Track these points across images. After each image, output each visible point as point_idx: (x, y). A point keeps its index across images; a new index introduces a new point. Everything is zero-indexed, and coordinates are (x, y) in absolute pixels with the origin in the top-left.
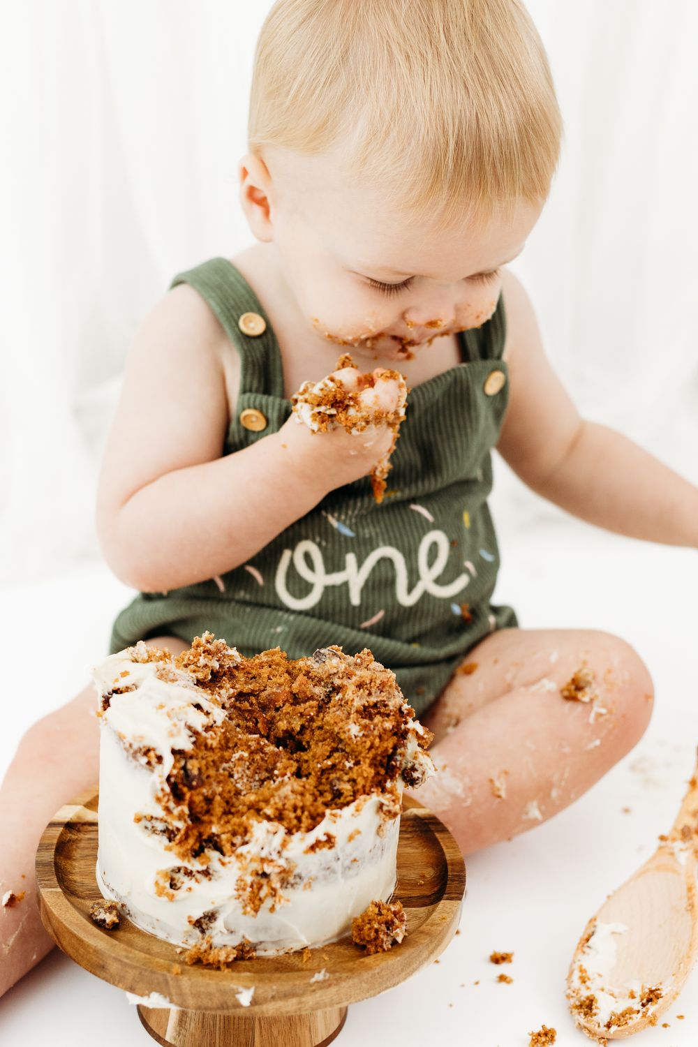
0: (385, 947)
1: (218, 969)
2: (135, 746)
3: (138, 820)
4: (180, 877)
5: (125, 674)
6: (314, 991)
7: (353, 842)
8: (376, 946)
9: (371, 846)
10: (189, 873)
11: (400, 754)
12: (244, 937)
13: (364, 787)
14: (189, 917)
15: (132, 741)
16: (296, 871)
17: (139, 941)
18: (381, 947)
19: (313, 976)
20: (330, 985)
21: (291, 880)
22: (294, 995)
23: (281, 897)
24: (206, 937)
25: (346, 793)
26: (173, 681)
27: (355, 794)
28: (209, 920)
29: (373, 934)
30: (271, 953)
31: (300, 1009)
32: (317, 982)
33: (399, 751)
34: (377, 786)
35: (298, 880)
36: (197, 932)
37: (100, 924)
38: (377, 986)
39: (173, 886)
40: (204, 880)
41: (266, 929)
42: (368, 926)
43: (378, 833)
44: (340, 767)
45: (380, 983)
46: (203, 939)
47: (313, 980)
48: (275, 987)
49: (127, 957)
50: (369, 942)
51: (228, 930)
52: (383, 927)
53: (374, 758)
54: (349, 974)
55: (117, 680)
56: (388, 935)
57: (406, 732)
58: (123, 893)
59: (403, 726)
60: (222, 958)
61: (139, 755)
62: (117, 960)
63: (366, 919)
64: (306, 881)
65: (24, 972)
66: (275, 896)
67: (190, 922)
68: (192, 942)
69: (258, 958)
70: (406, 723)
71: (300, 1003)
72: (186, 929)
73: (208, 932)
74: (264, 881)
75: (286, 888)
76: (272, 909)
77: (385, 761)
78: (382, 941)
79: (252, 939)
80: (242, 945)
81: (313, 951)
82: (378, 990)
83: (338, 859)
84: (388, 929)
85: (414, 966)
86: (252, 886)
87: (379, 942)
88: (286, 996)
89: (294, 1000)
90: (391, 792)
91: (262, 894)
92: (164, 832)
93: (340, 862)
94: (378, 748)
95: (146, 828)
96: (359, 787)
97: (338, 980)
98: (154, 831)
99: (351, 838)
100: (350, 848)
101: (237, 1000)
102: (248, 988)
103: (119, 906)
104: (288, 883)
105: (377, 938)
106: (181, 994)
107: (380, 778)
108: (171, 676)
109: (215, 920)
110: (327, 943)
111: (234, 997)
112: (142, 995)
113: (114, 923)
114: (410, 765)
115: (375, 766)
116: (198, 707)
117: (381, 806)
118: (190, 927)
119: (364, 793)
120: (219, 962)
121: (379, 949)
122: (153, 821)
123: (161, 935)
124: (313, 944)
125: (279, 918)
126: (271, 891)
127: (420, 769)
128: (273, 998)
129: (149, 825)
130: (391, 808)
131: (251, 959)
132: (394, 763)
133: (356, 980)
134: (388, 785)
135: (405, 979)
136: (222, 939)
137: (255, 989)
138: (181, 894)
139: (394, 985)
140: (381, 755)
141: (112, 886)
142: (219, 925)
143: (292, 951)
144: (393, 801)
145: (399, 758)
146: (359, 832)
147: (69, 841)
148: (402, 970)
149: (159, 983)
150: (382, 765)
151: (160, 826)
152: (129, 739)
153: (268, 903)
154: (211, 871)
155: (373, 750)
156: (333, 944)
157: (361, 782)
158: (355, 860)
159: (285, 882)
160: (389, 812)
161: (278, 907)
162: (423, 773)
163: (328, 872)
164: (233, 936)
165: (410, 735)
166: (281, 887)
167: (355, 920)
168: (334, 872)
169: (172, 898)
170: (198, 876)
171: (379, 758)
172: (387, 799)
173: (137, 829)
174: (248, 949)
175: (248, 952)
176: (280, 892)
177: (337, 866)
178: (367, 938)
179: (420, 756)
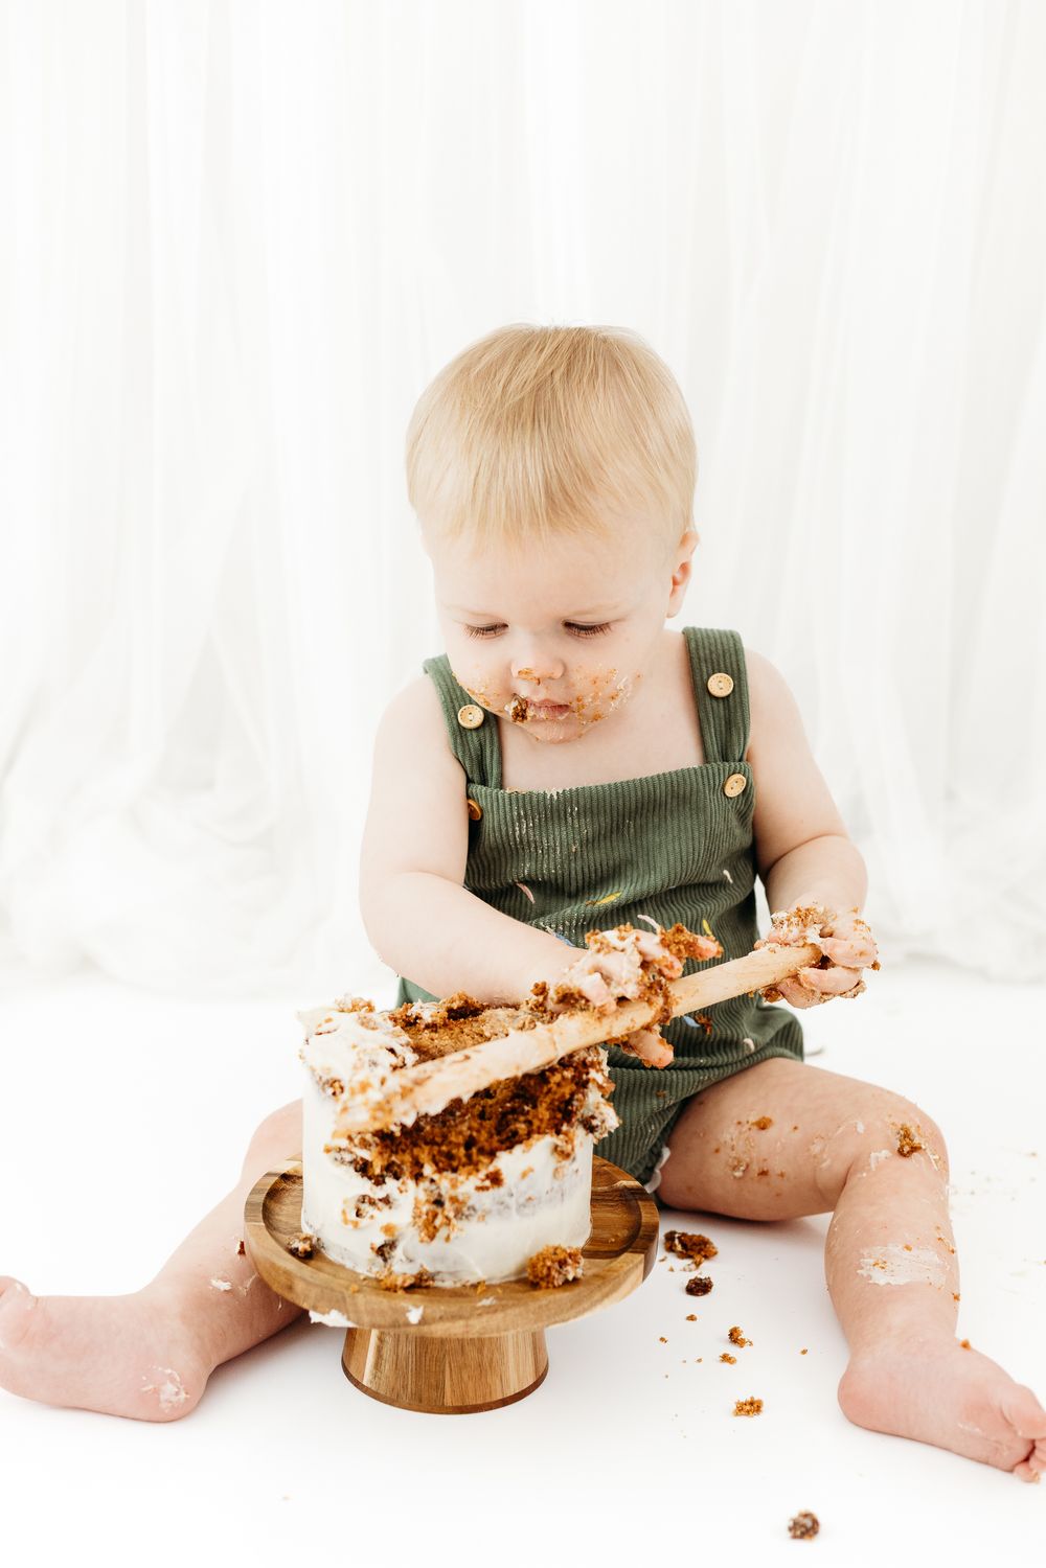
0: (556, 1283)
1: (395, 1291)
2: (324, 1079)
3: (328, 1151)
4: (366, 1207)
5: (329, 1020)
6: (480, 1315)
7: (527, 1179)
8: (548, 1283)
9: (548, 1188)
10: (372, 1203)
11: (577, 1100)
12: (422, 1266)
13: (539, 1128)
14: (372, 1244)
15: (321, 1074)
16: (470, 1203)
17: (327, 1268)
18: (553, 1283)
19: (480, 1300)
20: (496, 1311)
21: (465, 1209)
22: (461, 1317)
23: (454, 1226)
24: (388, 1266)
25: (521, 1132)
26: (373, 1029)
27: (529, 1135)
28: (391, 1248)
29: (545, 1271)
30: (448, 1284)
31: (467, 1332)
32: (484, 1307)
33: (576, 1097)
34: (552, 1128)
35: (472, 1212)
36: (380, 1260)
37: (294, 1252)
38: (545, 1318)
39: (358, 1214)
40: (385, 1208)
41: (442, 1259)
42: (541, 1263)
43: (554, 1176)
44: (519, 1110)
45: (548, 1317)
46: (385, 1267)
47: (480, 1304)
48: (442, 1308)
49: (312, 1277)
50: (542, 1279)
51: (407, 1258)
52: (556, 1266)
53: (552, 1103)
54: (516, 1302)
55: (320, 1026)
56: (560, 1273)
57: (588, 1081)
58: (317, 1226)
59: (584, 1077)
60: (399, 1283)
61: (326, 1086)
62: (304, 1280)
63: (542, 1257)
64: (479, 1213)
65: (254, 1342)
66: (449, 1224)
67: (372, 1248)
68: (375, 1270)
69: (435, 1288)
70: (587, 1073)
71: (467, 1326)
72: (369, 1257)
73: (389, 1261)
74: (439, 1210)
75: (461, 1219)
76: (448, 1239)
77: (563, 1106)
78: (554, 1278)
79: (430, 1269)
80: (421, 1274)
81: (489, 1287)
82: (546, 1323)
83: (512, 1195)
84: (561, 1267)
85: (586, 1306)
86: (427, 1214)
87: (550, 1279)
88: (454, 1318)
89: (461, 1323)
90: (566, 1134)
91: (438, 1222)
92: (351, 1162)
93: (514, 1199)
94: (555, 1093)
95: (336, 1159)
96: (535, 1127)
97: (504, 1308)
98: (343, 1162)
99: (524, 1175)
100: (524, 1185)
101: (407, 1319)
102: (417, 1307)
103: (314, 1240)
104: (463, 1215)
105: (549, 1275)
106: (357, 1312)
107: (556, 1121)
108: (372, 1024)
109: (395, 1247)
110: (504, 1281)
111: (405, 1315)
112: (323, 1313)
113: (306, 1252)
114: (590, 1114)
115: (553, 1110)
116: (392, 1051)
117: (556, 1147)
118: (372, 1255)
119: (539, 1133)
120: (396, 1286)
121: (550, 1285)
122: (342, 1153)
123: (349, 1265)
124: (490, 1279)
125: (453, 1249)
126: (445, 1220)
127: (600, 1117)
128: (441, 1318)
129: (338, 1156)
130: (564, 1149)
131: (427, 1287)
132: (570, 1108)
133: (522, 1309)
134: (565, 1128)
135: (575, 1317)
136: (402, 1268)
137: (425, 1308)
138: (363, 1222)
139: (563, 1321)
140: (558, 1100)
141: (311, 1222)
142: (398, 1253)
143: (469, 1284)
144: (566, 1142)
145: (575, 1103)
146: (532, 1170)
147: (283, 1189)
148: (572, 1307)
149: (338, 1301)
150: (560, 1110)
151: (348, 1157)
152: (319, 1072)
153: (442, 1233)
154: (391, 1200)
155: (550, 1095)
156: (510, 1282)
157: (536, 1123)
158: (530, 1199)
159: (458, 1213)
160: (562, 1152)
161: (452, 1237)
162: (603, 1122)
163: (502, 1207)
164: (410, 1265)
165: (590, 1085)
166: (455, 1216)
167: (531, 1259)
168: (508, 1207)
169: (356, 1225)
170: (380, 1204)
171: (557, 1103)
172: (561, 1140)
173: (327, 1159)
174: (425, 1277)
175: (426, 1280)
176: (454, 1221)
177: (512, 1202)
178: (540, 1275)
179: (602, 1106)
